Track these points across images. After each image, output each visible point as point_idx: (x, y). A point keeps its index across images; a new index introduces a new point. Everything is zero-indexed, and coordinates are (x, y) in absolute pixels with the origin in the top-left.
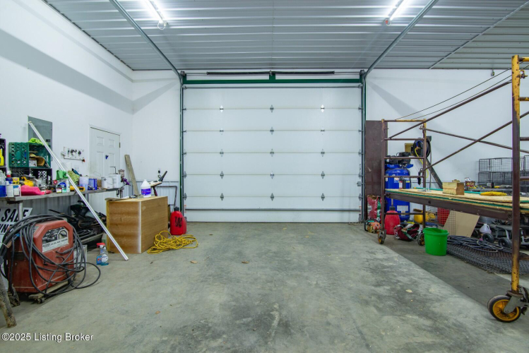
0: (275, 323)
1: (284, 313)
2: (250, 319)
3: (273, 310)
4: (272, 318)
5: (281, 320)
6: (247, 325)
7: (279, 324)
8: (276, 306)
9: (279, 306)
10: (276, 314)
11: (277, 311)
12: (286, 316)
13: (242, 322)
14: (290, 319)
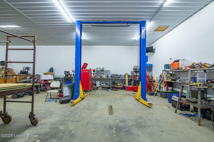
0: (114, 129)
1: (111, 132)
2: (124, 130)
3: (116, 133)
4: (115, 130)
5: (112, 130)
6: (124, 128)
7: (113, 128)
8: (114, 135)
9: (113, 135)
10: (114, 132)
11: (114, 133)
12: (110, 131)
13: (126, 129)
14: (109, 130)
